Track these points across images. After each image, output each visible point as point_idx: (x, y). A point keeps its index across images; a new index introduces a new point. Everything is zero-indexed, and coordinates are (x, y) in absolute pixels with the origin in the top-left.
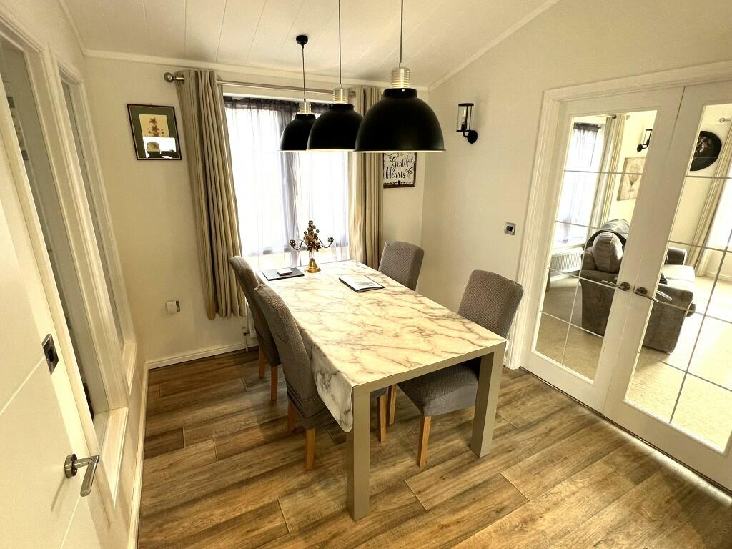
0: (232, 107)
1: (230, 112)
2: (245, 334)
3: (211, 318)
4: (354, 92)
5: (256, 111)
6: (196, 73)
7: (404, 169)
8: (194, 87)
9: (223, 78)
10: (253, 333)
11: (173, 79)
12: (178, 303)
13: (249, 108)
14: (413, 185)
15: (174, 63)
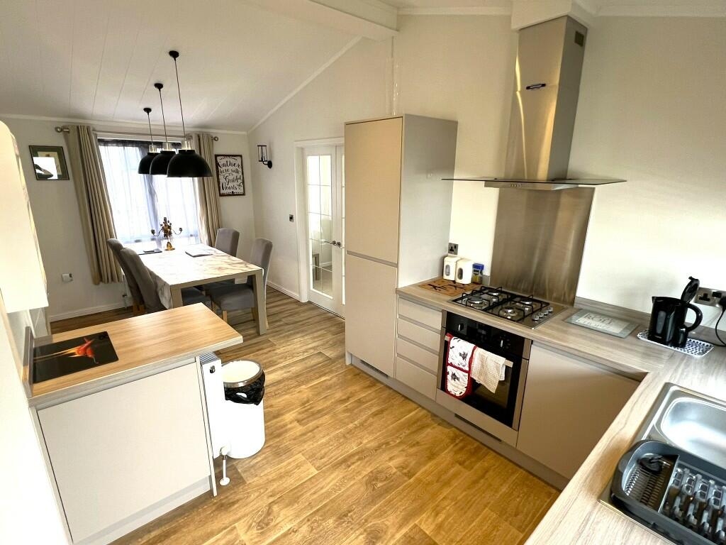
0: (104, 145)
1: (102, 149)
2: (124, 296)
3: (96, 283)
4: (191, 136)
5: (122, 148)
6: (78, 127)
7: (235, 184)
8: (77, 136)
9: (97, 129)
10: (129, 295)
11: (63, 130)
12: (70, 275)
13: (117, 146)
14: (244, 194)
15: (61, 121)
